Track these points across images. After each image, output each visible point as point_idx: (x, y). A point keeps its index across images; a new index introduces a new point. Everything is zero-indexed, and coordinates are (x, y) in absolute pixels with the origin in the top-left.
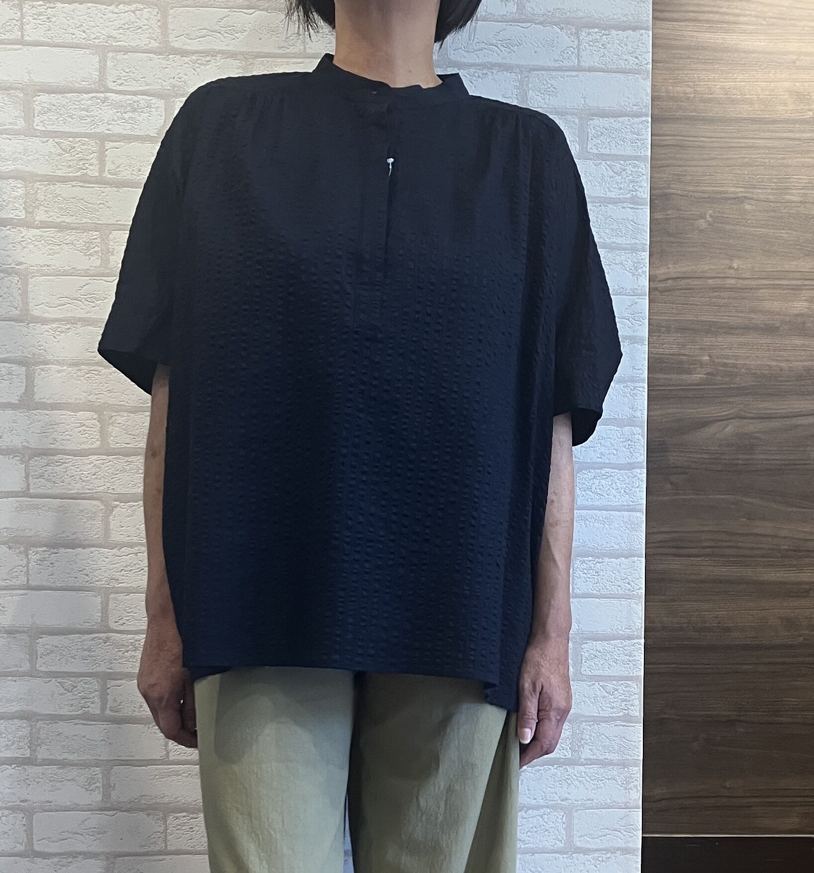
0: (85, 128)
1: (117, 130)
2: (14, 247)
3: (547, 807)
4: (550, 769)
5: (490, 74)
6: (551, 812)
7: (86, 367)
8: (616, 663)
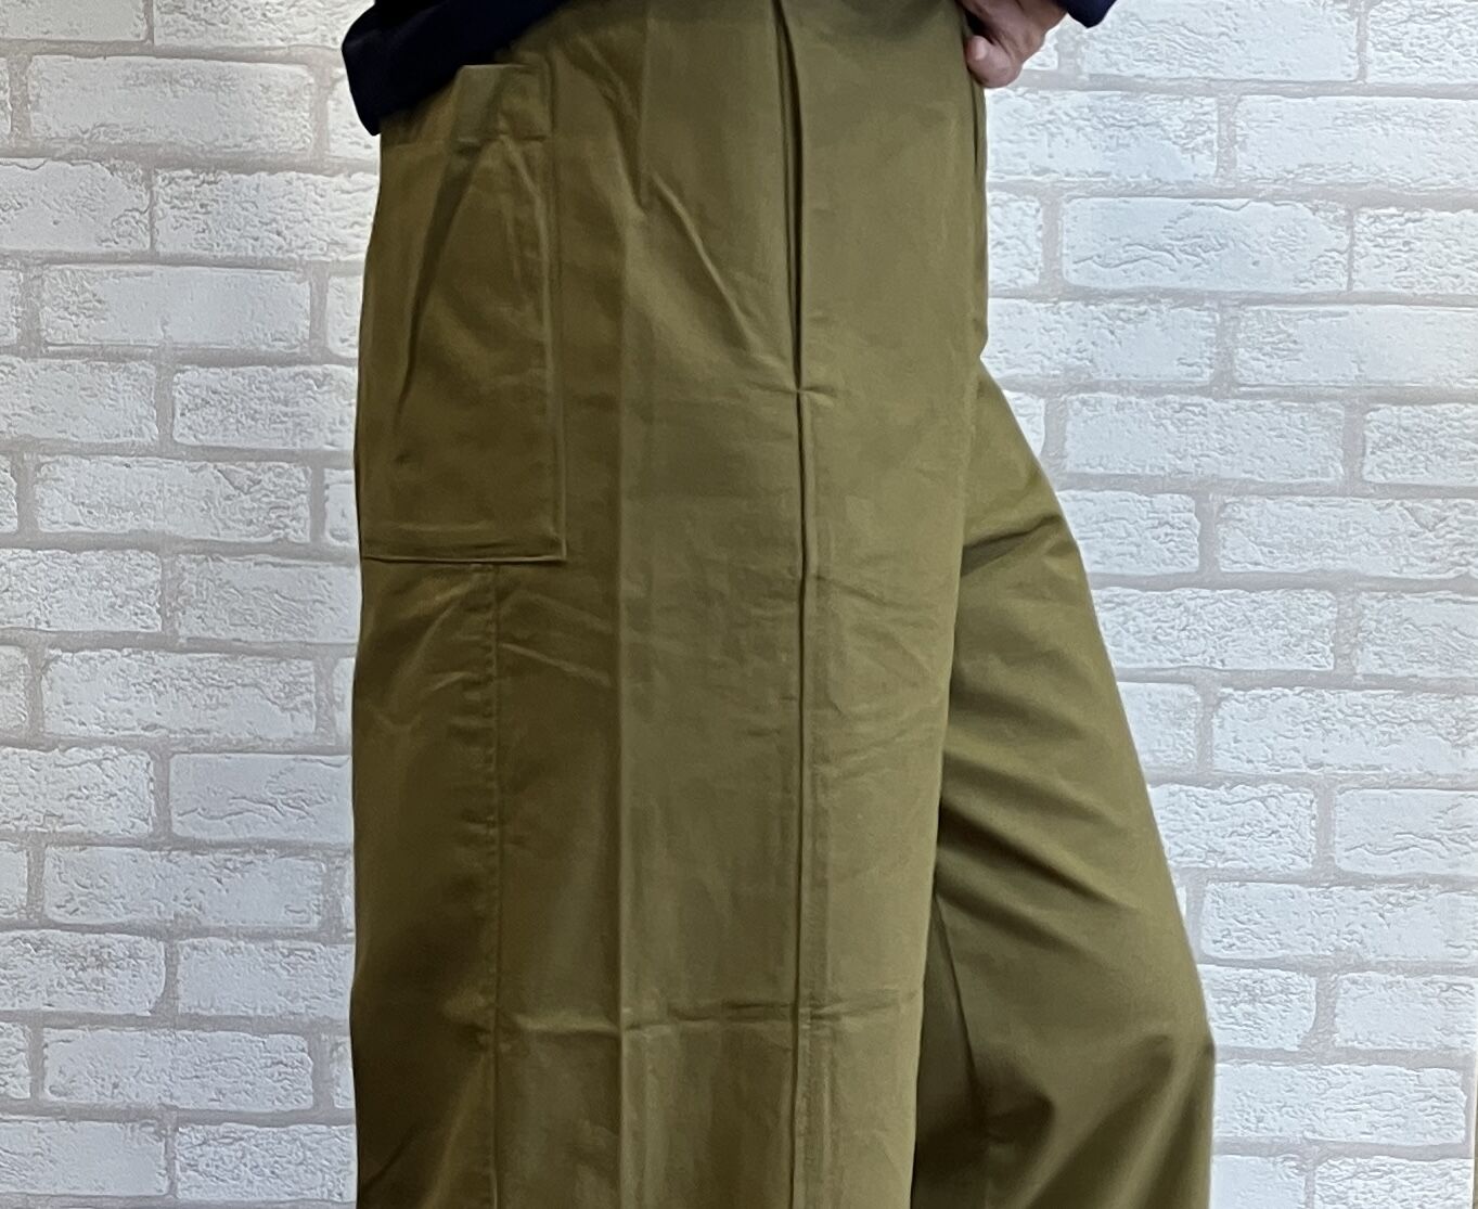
3: (1277, 780)
4: (1285, 695)
6: (1286, 792)
8: (1444, 457)
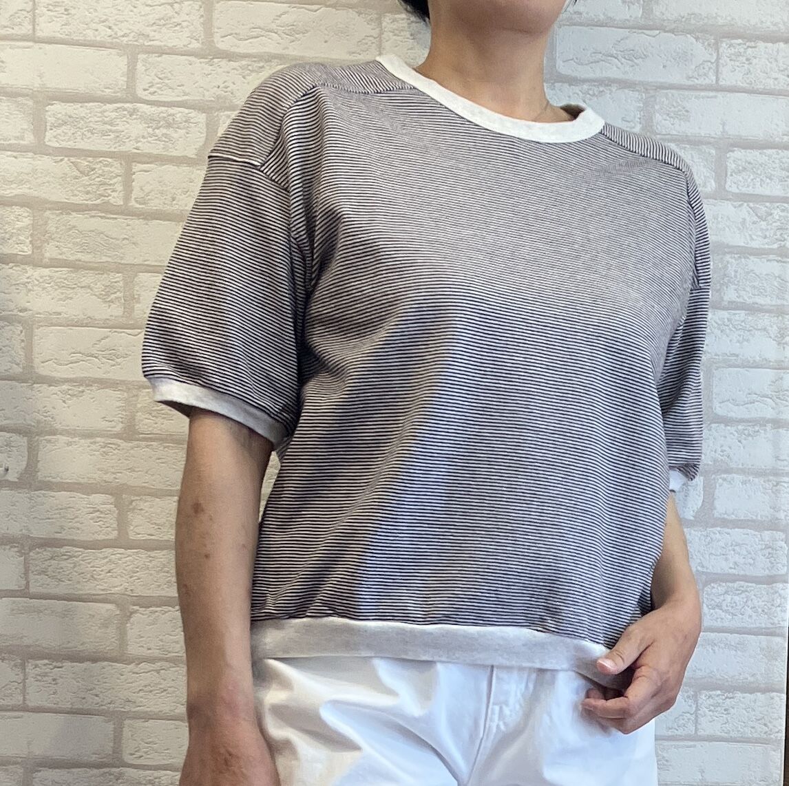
0: (109, 146)
1: (147, 147)
2: (17, 289)
5: (608, 92)
7: (103, 440)
